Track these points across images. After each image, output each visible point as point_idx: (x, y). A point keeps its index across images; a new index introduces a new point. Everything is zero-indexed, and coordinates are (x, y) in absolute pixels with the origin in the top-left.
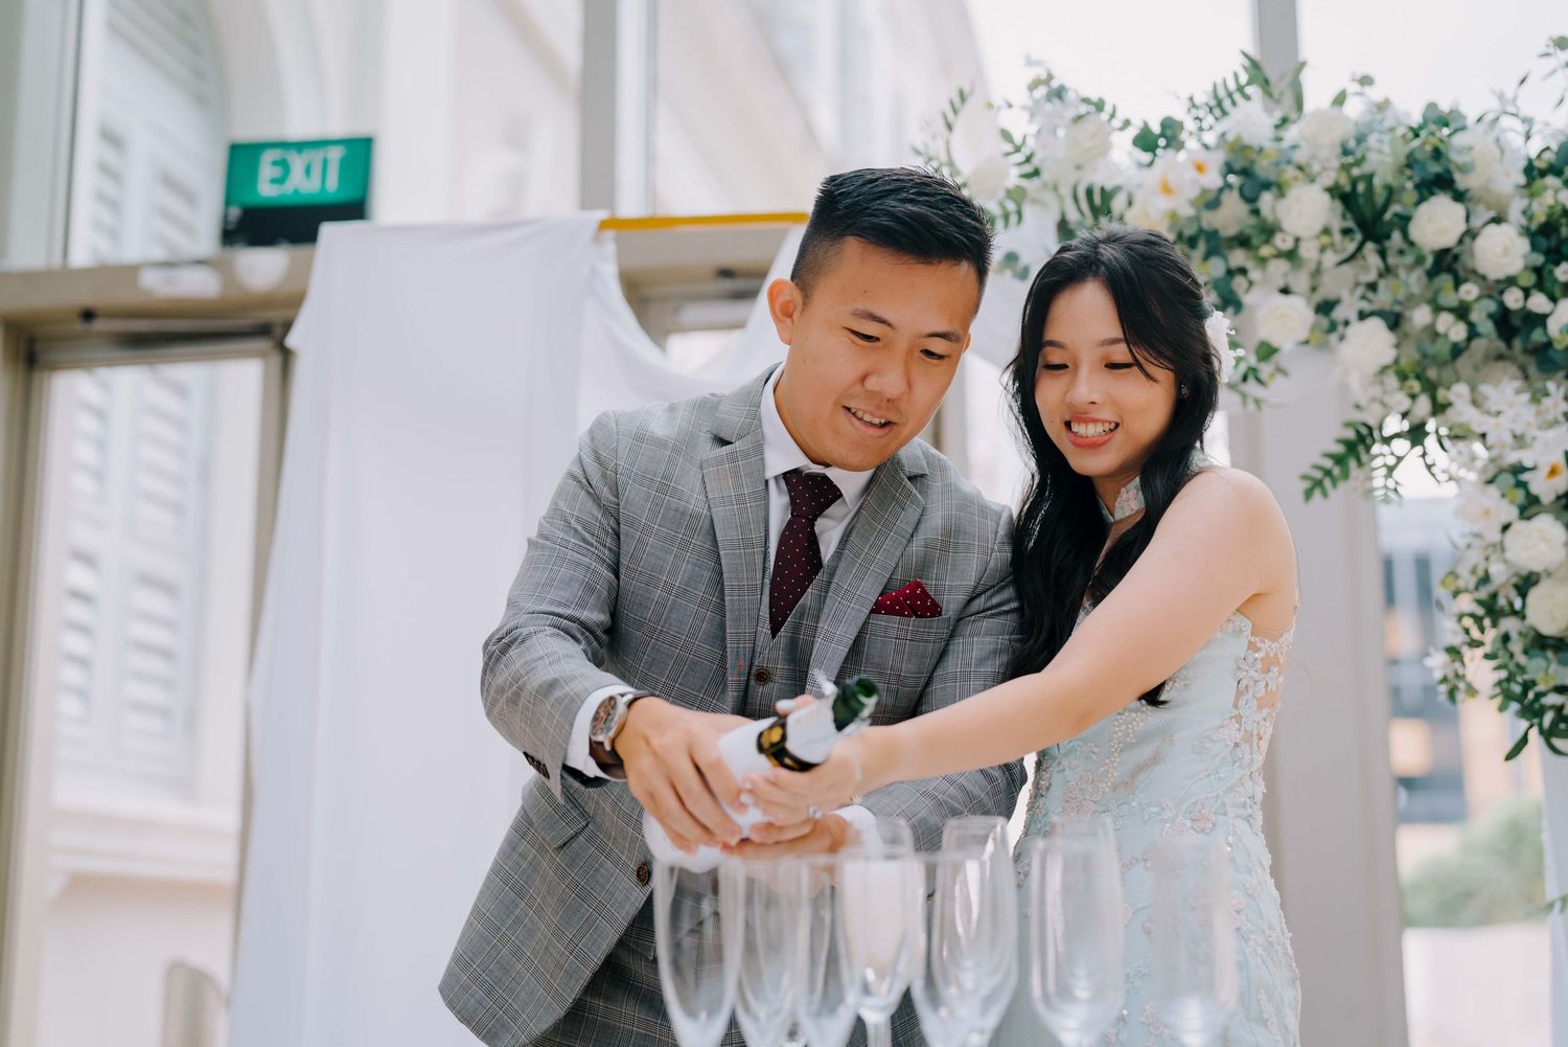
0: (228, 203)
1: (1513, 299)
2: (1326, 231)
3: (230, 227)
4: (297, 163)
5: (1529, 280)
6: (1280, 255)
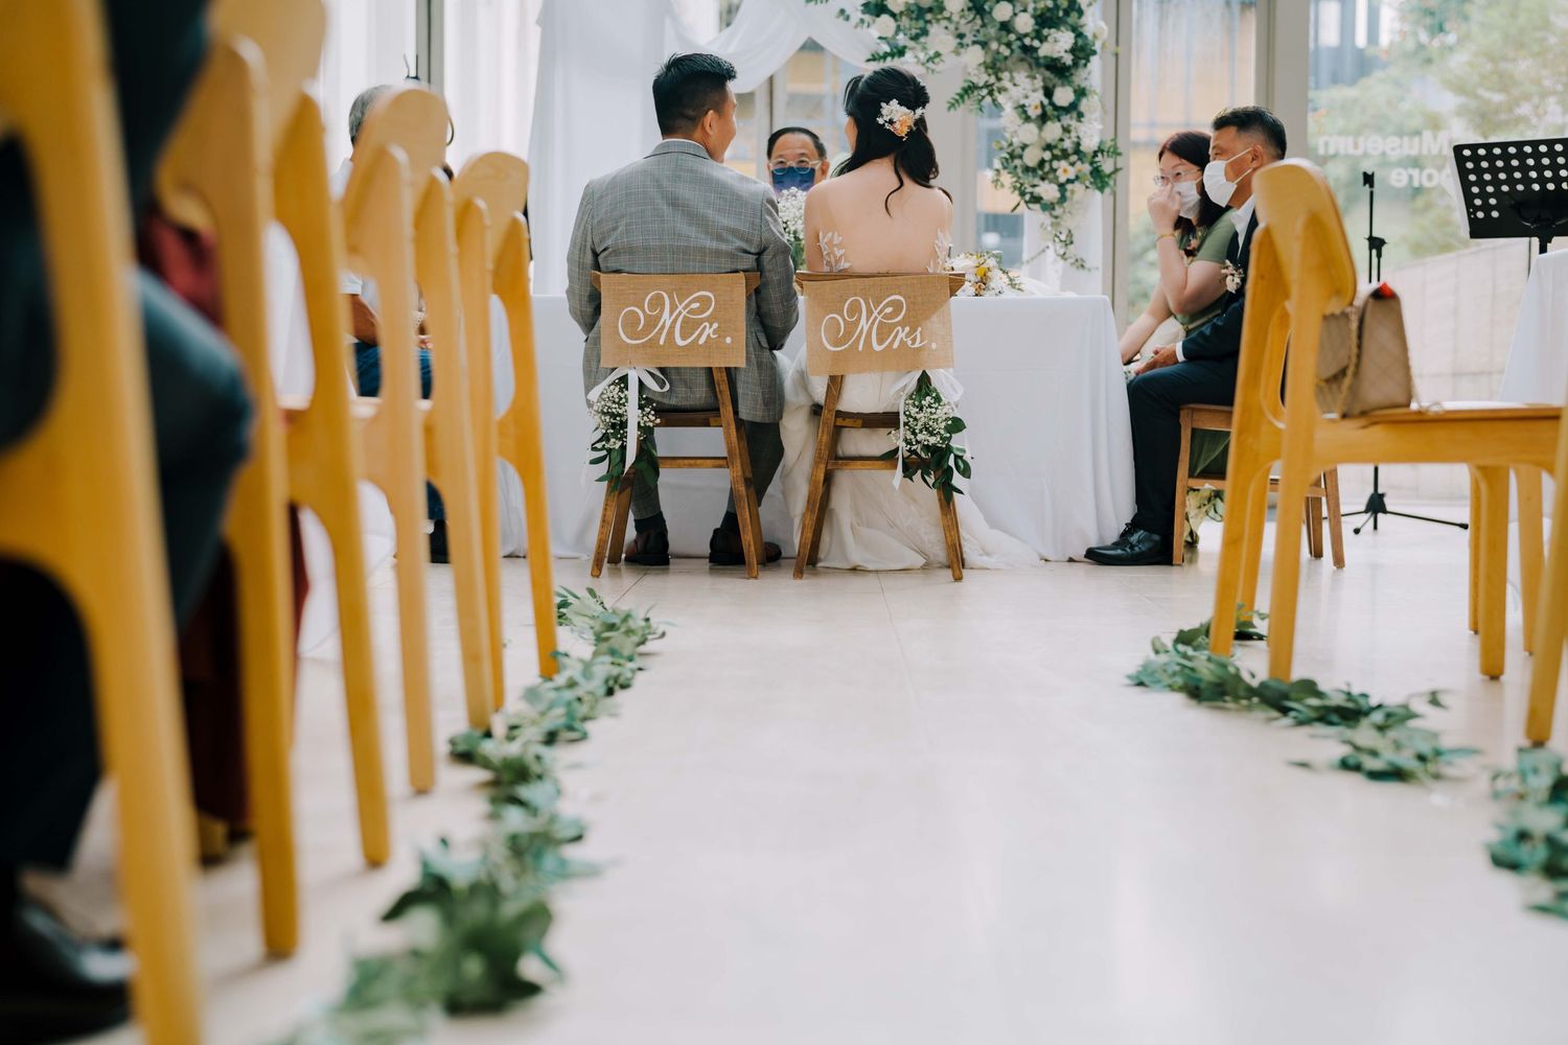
1: (1027, 41)
2: (963, 10)
5: (1033, 35)
6: (945, 18)
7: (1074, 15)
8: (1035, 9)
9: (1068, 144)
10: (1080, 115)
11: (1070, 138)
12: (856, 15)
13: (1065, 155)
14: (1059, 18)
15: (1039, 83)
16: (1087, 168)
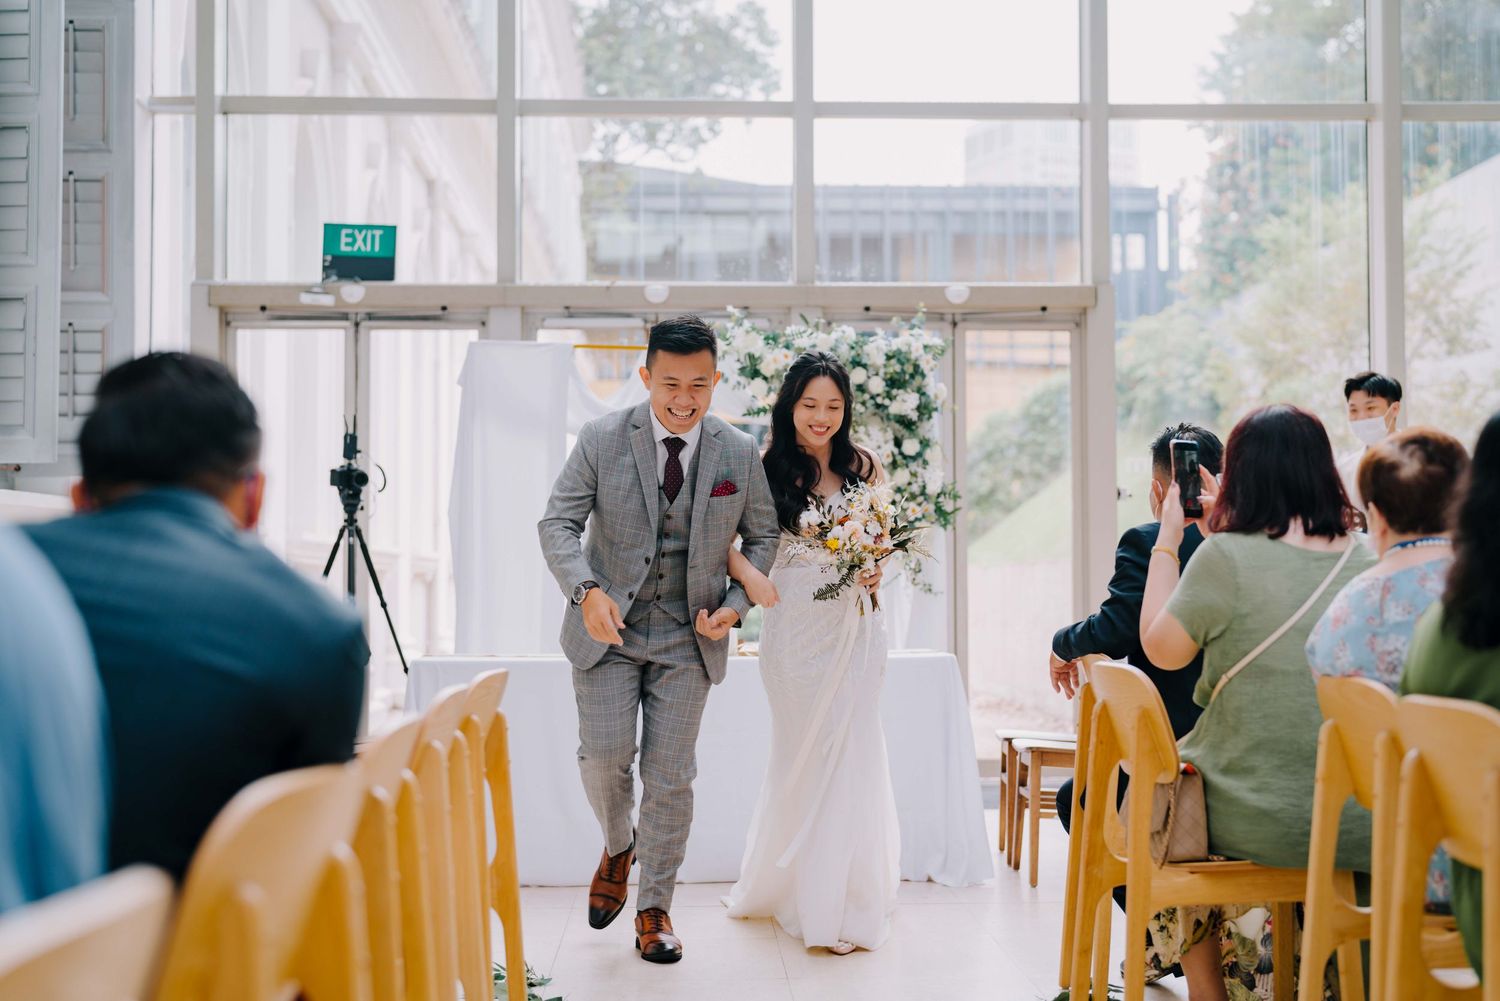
0: (325, 254)
1: (879, 400)
3: (327, 264)
4: (360, 238)
5: (885, 395)
7: (918, 378)
8: (886, 374)
9: (915, 488)
10: (925, 463)
11: (916, 482)
12: (734, 377)
13: (913, 497)
14: (905, 382)
15: (890, 436)
16: (931, 507)
